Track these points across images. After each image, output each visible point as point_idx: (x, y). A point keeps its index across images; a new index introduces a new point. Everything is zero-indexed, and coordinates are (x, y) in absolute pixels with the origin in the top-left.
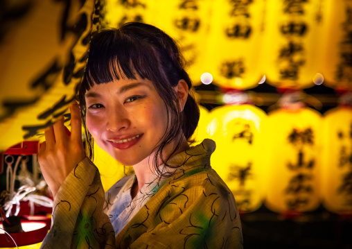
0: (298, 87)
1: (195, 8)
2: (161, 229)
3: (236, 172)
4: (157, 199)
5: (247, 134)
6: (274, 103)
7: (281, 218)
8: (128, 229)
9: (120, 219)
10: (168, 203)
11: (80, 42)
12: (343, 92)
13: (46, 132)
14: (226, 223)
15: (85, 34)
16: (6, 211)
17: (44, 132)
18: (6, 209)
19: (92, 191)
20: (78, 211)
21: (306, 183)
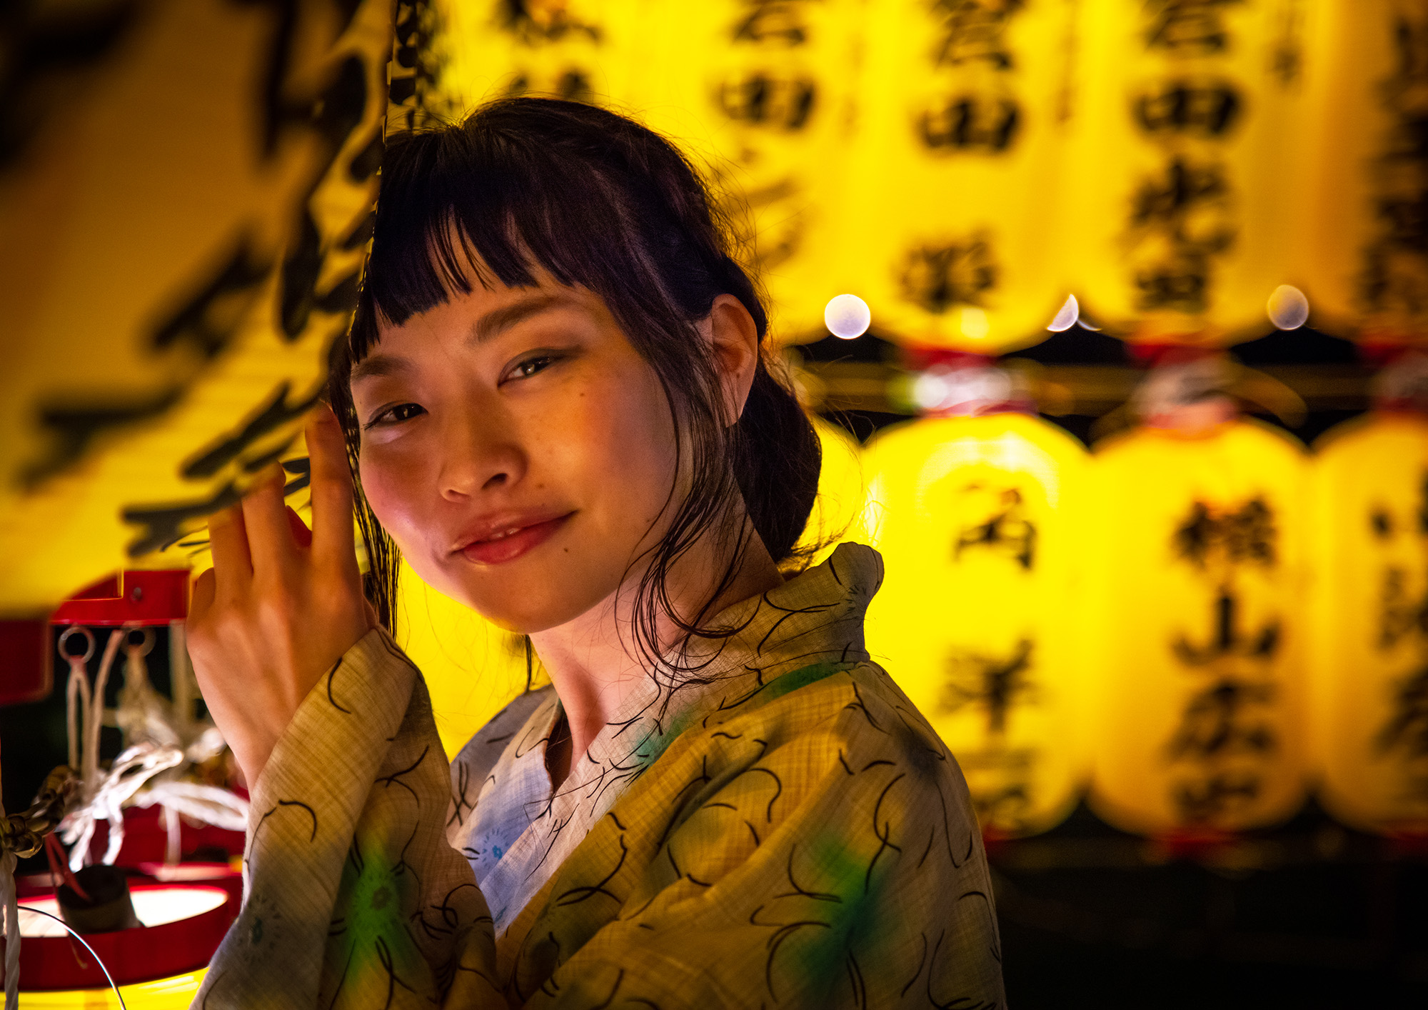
0: (1213, 337)
1: (797, 36)
2: (674, 909)
3: (972, 679)
4: (656, 789)
5: (1012, 530)
6: (1117, 404)
7: (1155, 856)
8: (543, 910)
9: (513, 866)
10: (700, 803)
11: (339, 169)
12: (1388, 355)
13: (215, 532)
14: (932, 876)
15: (358, 139)
16: (69, 849)
17: (205, 535)
18: (69, 839)
19: (401, 762)
20: (348, 841)
21: (1250, 716)
